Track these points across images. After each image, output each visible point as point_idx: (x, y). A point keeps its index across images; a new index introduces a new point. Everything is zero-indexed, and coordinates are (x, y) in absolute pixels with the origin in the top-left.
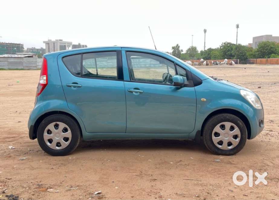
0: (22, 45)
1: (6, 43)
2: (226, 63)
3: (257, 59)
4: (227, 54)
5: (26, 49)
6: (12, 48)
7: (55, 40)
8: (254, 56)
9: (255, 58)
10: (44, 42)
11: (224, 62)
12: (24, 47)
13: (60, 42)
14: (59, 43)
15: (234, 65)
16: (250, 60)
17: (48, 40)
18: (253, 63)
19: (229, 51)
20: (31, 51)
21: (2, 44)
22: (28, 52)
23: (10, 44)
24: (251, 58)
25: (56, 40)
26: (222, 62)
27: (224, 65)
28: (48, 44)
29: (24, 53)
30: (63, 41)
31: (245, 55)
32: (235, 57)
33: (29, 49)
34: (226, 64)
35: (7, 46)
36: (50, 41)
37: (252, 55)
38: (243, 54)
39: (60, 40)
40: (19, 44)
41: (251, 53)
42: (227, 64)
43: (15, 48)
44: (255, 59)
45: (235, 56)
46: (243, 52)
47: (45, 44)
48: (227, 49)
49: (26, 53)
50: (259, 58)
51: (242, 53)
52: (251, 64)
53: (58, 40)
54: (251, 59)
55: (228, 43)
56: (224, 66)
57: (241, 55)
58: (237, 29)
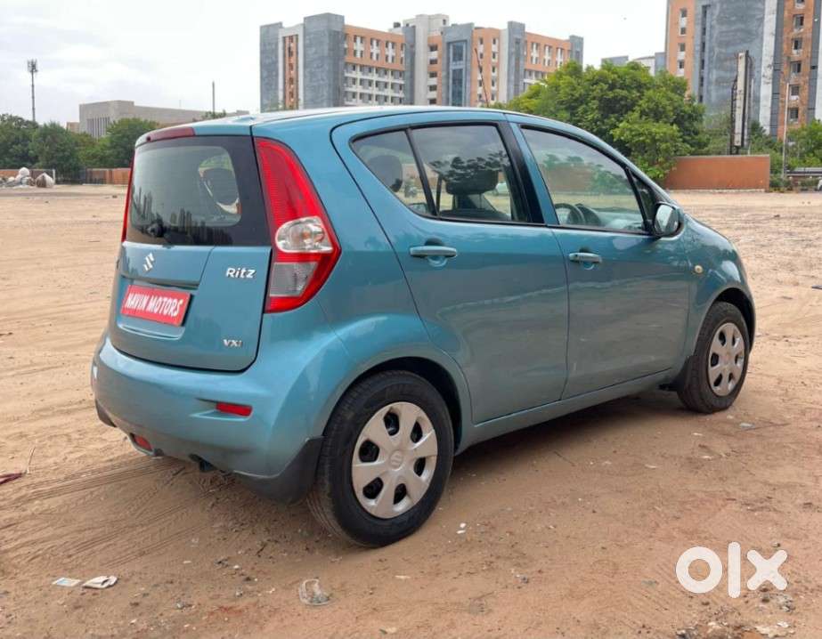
2: (24, 181)
3: (114, 170)
4: (11, 150)
8: (104, 161)
9: (105, 167)
11: (19, 176)
15: (51, 187)
16: (91, 172)
18: (102, 181)
19: (16, 142)
24: (94, 165)
26: (11, 179)
27: (21, 186)
31: (72, 155)
32: (41, 164)
34: (27, 183)
37: (94, 156)
38: (67, 153)
41: (91, 151)
42: (30, 183)
44: (107, 170)
45: (40, 158)
46: (67, 146)
48: (13, 138)
50: (118, 167)
51: (63, 151)
52: (95, 183)
54: (95, 170)
55: (12, 119)
56: (21, 189)
57: (61, 154)
58: (30, 74)
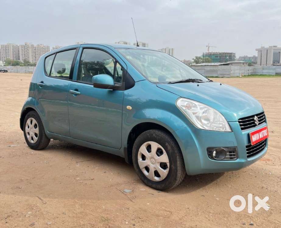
0: (234, 54)
1: (220, 53)
5: (239, 57)
6: (225, 57)
7: (268, 47)
10: (256, 50)
12: (236, 56)
13: (275, 48)
14: (273, 50)
17: (261, 47)
20: (243, 59)
21: (216, 54)
22: (240, 61)
23: (223, 53)
25: (270, 47)
28: (261, 51)
29: (236, 62)
30: (278, 47)
33: (241, 57)
35: (221, 56)
36: (263, 48)
39: (274, 46)
40: (231, 53)
43: (228, 57)
47: (257, 51)
49: (238, 61)
53: (272, 47)
